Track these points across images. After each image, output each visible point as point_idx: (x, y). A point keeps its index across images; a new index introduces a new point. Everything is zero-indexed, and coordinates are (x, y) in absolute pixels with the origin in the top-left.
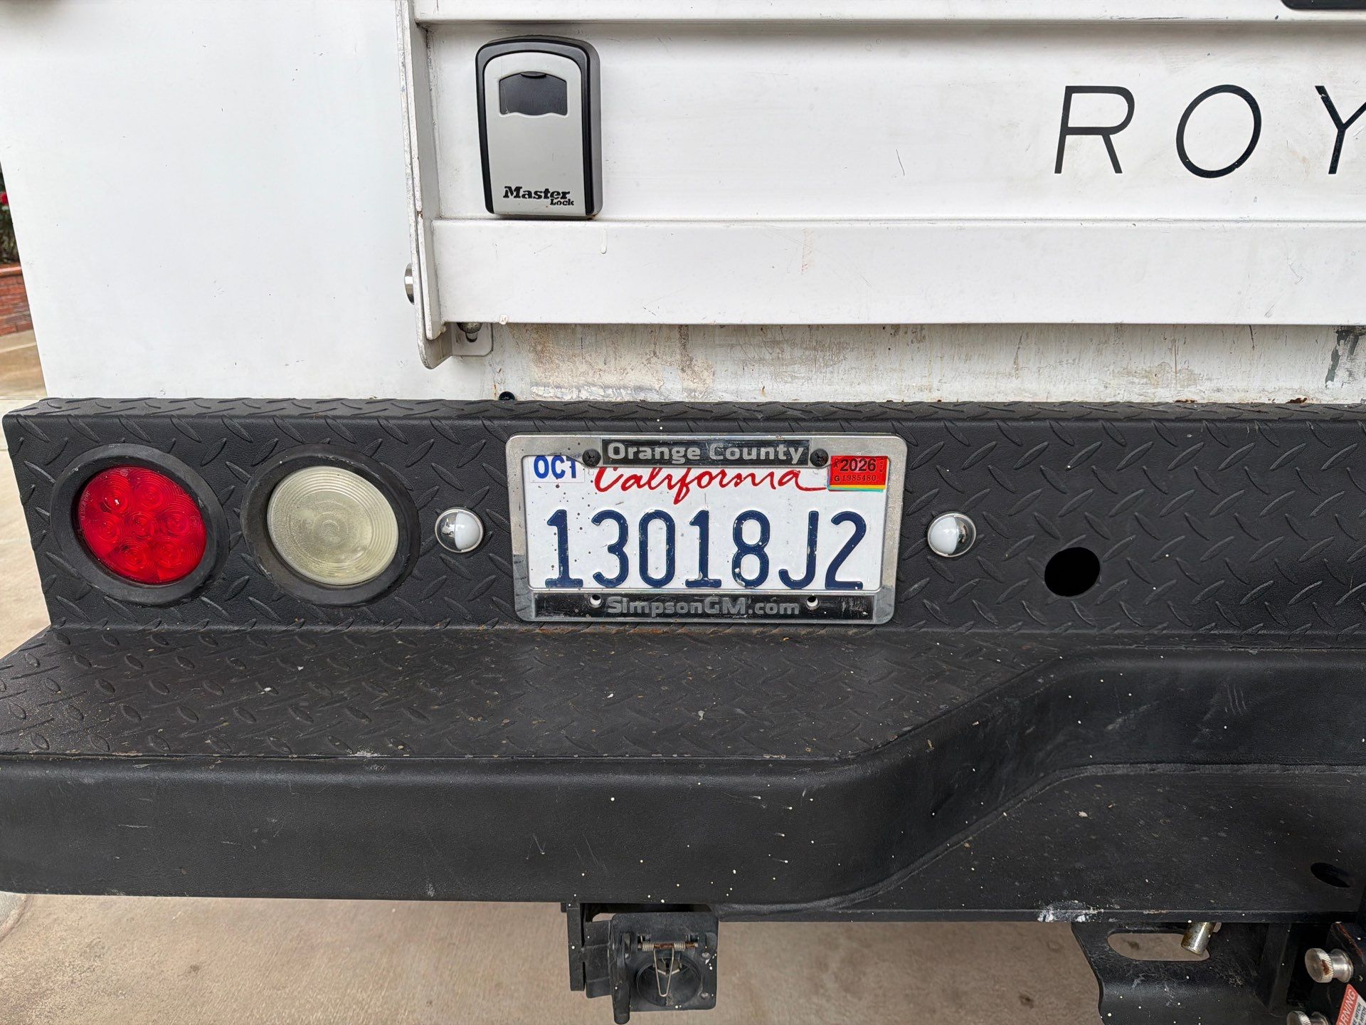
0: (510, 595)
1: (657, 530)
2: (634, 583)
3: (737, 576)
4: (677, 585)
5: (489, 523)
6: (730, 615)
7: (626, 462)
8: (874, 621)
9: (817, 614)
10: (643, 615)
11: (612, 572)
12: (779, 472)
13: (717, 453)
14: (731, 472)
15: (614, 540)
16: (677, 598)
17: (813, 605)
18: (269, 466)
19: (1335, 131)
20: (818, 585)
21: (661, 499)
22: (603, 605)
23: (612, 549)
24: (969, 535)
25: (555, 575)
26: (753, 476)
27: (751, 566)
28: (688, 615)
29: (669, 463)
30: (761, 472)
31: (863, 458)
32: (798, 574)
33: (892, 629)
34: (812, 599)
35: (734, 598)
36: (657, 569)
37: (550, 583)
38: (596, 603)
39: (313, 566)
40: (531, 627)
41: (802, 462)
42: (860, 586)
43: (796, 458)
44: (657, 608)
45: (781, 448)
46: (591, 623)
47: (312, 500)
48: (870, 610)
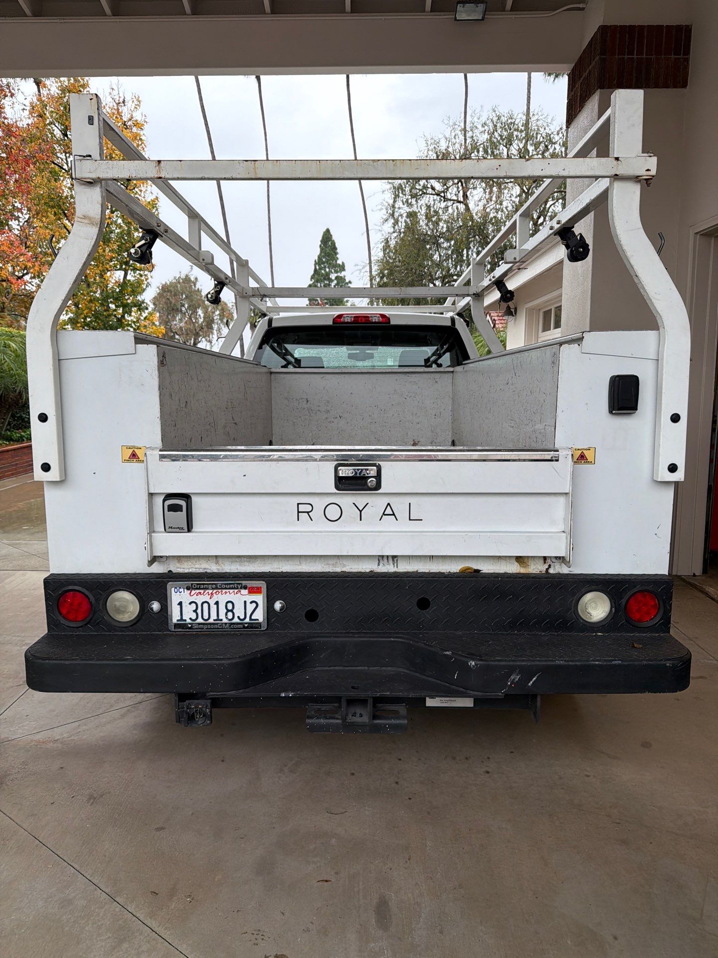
0: (167, 624)
1: (205, 605)
2: (200, 620)
3: (227, 618)
4: (211, 621)
5: (162, 604)
6: (225, 628)
7: (197, 589)
8: (262, 629)
9: (247, 627)
10: (202, 629)
11: (194, 617)
12: (236, 591)
13: (220, 586)
14: (224, 591)
15: (195, 608)
16: (211, 624)
17: (246, 625)
18: (108, 591)
19: (359, 512)
20: (247, 620)
21: (206, 598)
22: (192, 626)
23: (194, 611)
24: (284, 606)
25: (179, 618)
26: (229, 592)
27: (230, 615)
28: (214, 628)
29: (208, 589)
30: (231, 591)
31: (256, 587)
32: (242, 617)
33: (267, 632)
34: (246, 623)
35: (226, 624)
36: (206, 616)
37: (178, 620)
38: (190, 626)
39: (117, 617)
40: (173, 633)
41: (241, 588)
42: (258, 620)
43: (239, 587)
44: (205, 627)
45: (236, 585)
46: (189, 631)
47: (119, 600)
48: (261, 626)
